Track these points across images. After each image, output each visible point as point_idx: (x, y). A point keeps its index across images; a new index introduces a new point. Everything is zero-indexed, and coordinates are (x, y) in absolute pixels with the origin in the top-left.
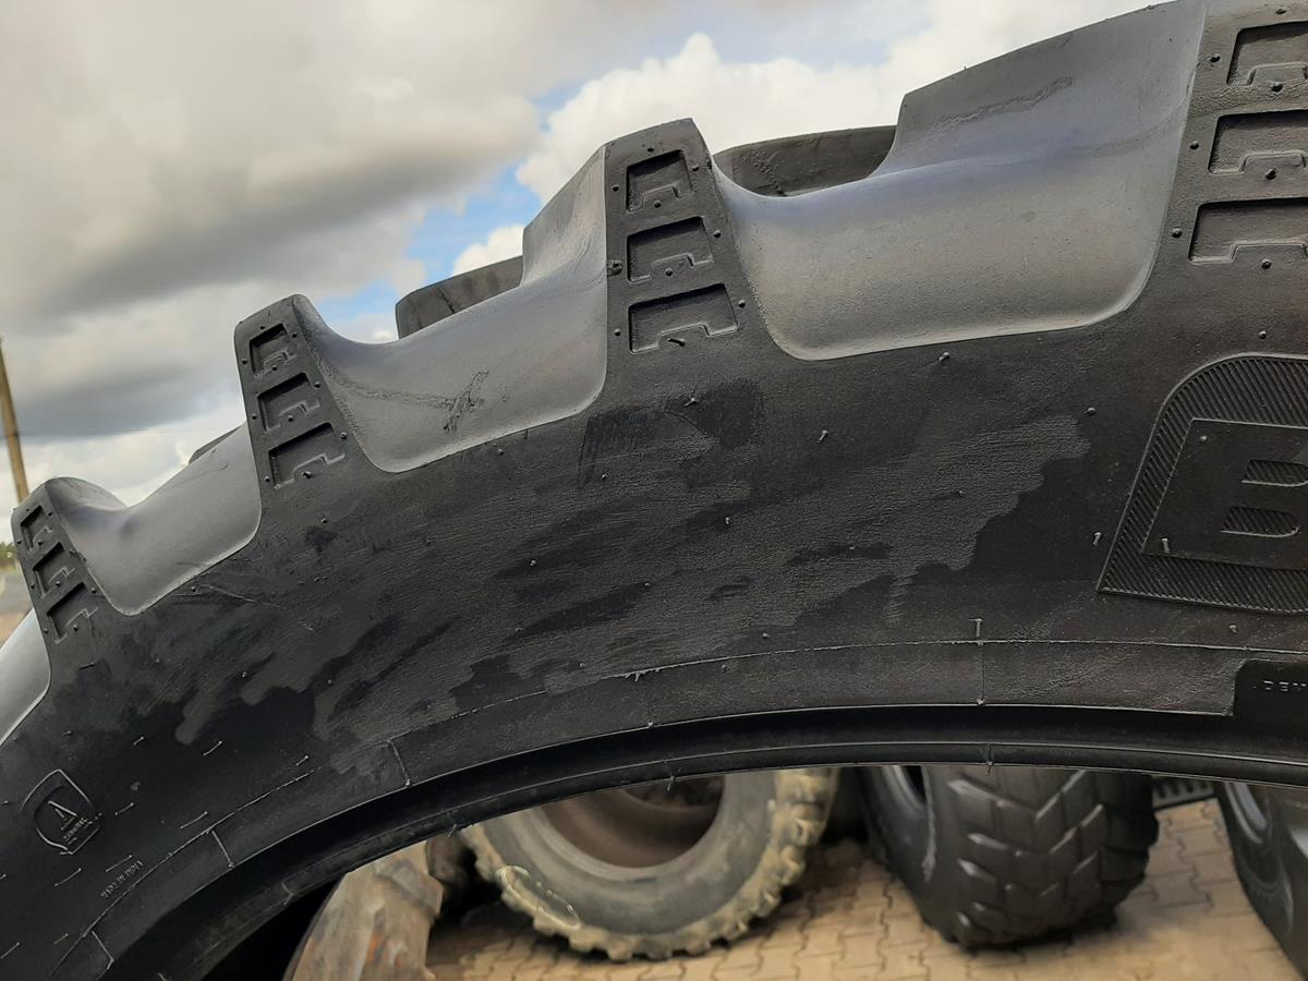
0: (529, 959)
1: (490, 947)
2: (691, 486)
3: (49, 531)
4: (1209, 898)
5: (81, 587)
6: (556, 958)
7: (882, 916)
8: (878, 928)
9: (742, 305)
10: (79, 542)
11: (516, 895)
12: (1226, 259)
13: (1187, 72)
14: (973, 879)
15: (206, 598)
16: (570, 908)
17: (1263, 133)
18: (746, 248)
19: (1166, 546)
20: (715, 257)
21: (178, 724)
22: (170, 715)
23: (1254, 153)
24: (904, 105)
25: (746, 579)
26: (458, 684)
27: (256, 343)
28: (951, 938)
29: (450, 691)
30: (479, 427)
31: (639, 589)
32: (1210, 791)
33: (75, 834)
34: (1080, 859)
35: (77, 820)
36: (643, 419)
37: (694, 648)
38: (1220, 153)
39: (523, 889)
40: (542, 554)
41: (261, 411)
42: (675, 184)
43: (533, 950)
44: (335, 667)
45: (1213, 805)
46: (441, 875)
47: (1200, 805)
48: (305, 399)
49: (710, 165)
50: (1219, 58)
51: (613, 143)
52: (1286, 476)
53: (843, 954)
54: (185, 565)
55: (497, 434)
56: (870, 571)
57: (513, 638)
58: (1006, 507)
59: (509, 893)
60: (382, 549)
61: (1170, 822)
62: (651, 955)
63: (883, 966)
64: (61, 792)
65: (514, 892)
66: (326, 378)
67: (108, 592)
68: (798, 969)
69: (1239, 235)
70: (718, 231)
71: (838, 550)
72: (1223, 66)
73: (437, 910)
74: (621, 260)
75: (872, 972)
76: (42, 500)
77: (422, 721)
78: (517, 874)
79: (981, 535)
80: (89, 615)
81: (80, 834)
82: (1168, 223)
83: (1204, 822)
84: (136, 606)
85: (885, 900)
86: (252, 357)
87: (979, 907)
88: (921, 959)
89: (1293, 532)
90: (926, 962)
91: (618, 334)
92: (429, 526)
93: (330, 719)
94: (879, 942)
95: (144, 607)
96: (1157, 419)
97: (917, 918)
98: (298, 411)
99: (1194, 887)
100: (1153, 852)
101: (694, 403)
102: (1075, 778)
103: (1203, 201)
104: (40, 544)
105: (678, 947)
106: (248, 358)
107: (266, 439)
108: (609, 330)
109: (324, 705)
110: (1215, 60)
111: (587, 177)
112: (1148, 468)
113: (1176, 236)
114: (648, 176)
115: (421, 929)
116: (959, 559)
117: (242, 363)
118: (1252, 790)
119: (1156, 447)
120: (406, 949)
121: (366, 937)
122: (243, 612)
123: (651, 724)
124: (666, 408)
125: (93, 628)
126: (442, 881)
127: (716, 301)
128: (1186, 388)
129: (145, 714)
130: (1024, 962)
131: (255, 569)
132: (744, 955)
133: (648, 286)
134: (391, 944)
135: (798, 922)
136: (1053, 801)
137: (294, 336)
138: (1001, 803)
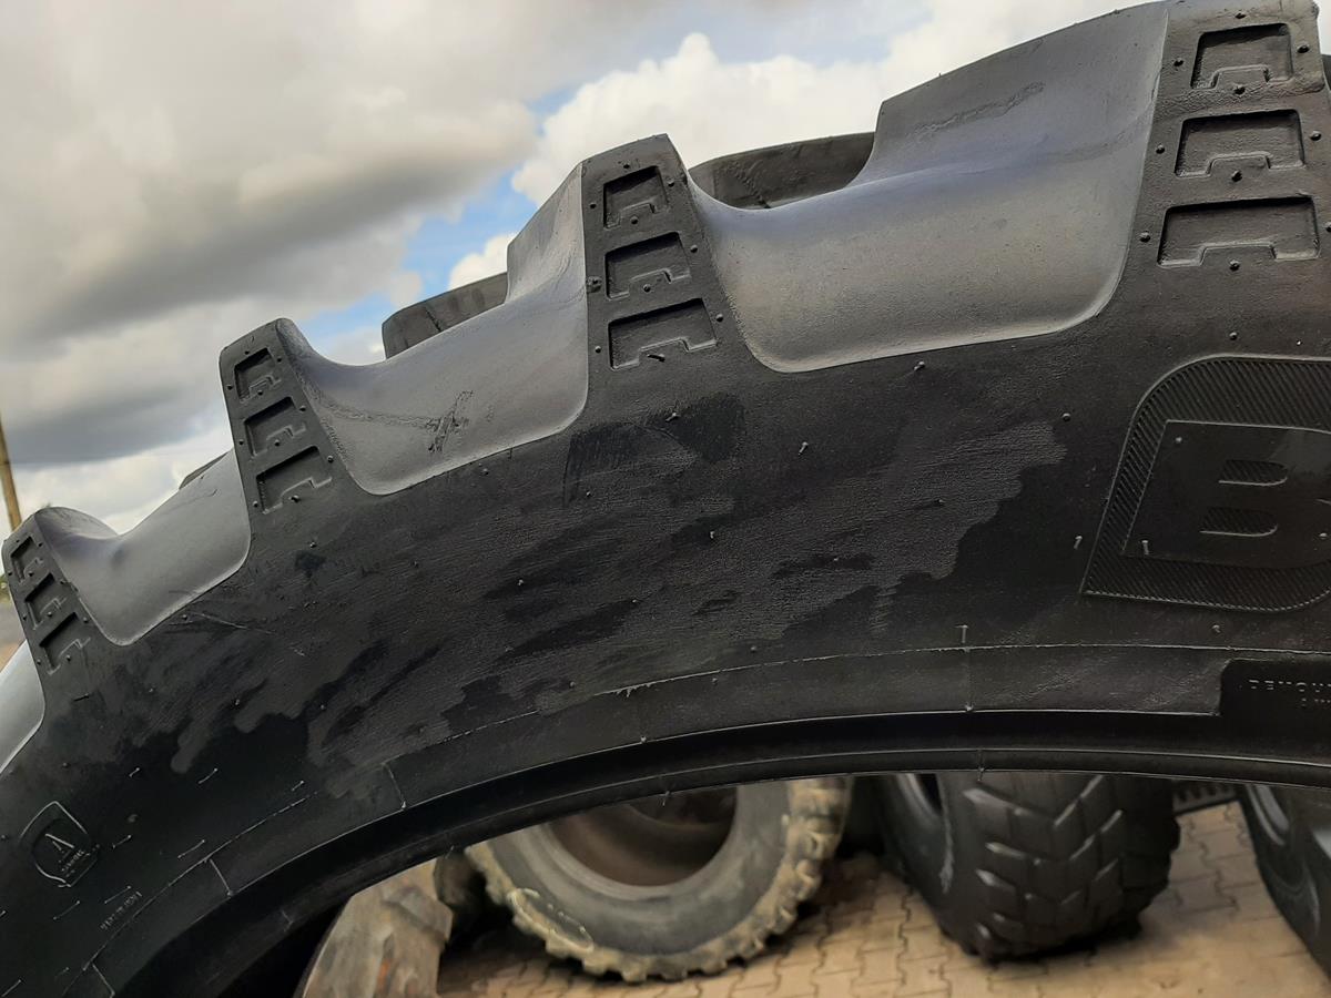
0: (543, 983)
1: (501, 973)
2: (675, 502)
3: (40, 562)
4: (1234, 902)
5: (73, 617)
6: (570, 983)
7: (901, 929)
8: (897, 942)
9: (720, 320)
10: (71, 572)
11: (529, 919)
12: (1195, 262)
13: (1152, 77)
14: (991, 889)
15: (198, 626)
16: (583, 929)
17: (1230, 135)
18: (722, 262)
19: (1146, 547)
20: (692, 271)
21: (174, 753)
22: (165, 746)
23: (1219, 156)
24: (881, 113)
25: (731, 592)
26: (449, 707)
27: (242, 367)
28: (971, 950)
29: (442, 714)
30: (463, 448)
31: (627, 606)
32: (1230, 794)
33: (72, 867)
34: (1101, 866)
35: (74, 852)
36: (625, 436)
37: (684, 664)
38: (1186, 156)
39: (534, 911)
40: (529, 573)
41: (248, 436)
42: (651, 200)
43: (547, 974)
44: (328, 692)
45: (1236, 808)
46: (450, 899)
47: (1223, 808)
48: (290, 423)
49: (685, 180)
50: (1182, 62)
51: (590, 160)
52: (1263, 475)
53: (862, 970)
54: (176, 593)
55: (482, 454)
56: (855, 582)
57: (503, 659)
58: (986, 515)
59: (521, 917)
60: (370, 572)
61: (1192, 826)
62: (666, 976)
63: (903, 981)
64: (57, 824)
65: (526, 916)
66: (311, 402)
67: (100, 623)
68: (817, 987)
69: (1207, 238)
70: (695, 246)
71: (822, 562)
72: (1187, 69)
73: (447, 935)
74: (600, 277)
75: (893, 986)
76: (32, 532)
77: (416, 744)
78: (528, 897)
79: (961, 543)
80: (81, 646)
81: (78, 866)
82: (1136, 227)
83: (1228, 825)
84: (129, 636)
85: (904, 913)
86: (237, 383)
87: (999, 918)
88: (942, 972)
89: (1272, 531)
90: (947, 976)
91: (598, 351)
92: (416, 548)
93: (324, 745)
94: (899, 956)
95: (137, 637)
96: (1131, 423)
97: (936, 931)
98: (284, 435)
99: (1218, 890)
100: (1175, 858)
101: (676, 418)
102: (1092, 784)
103: (1171, 203)
104: (31, 575)
105: (694, 966)
106: (233, 383)
107: (253, 464)
108: (590, 348)
109: (318, 731)
110: (1178, 64)
111: (566, 194)
112: (1124, 472)
113: (1145, 240)
114: (625, 192)
115: (430, 956)
116: (943, 568)
117: (227, 389)
118: (1274, 791)
119: (1132, 451)
120: (416, 976)
121: (375, 964)
122: (235, 639)
123: (643, 739)
124: (648, 423)
125: (86, 659)
126: (451, 906)
127: (696, 315)
128: (1158, 391)
129: (140, 745)
130: (1046, 973)
131: (246, 595)
132: (761, 974)
133: (627, 302)
134: (400, 972)
135: (817, 938)
136: (1070, 809)
137: (279, 360)
138: (1019, 811)
